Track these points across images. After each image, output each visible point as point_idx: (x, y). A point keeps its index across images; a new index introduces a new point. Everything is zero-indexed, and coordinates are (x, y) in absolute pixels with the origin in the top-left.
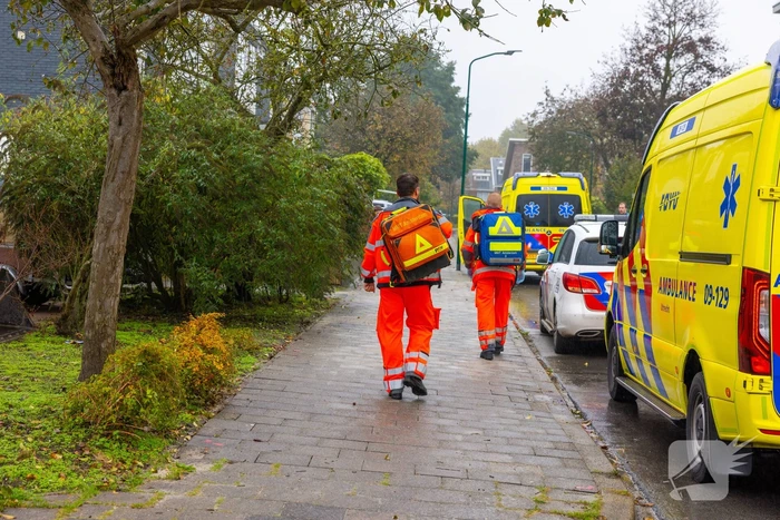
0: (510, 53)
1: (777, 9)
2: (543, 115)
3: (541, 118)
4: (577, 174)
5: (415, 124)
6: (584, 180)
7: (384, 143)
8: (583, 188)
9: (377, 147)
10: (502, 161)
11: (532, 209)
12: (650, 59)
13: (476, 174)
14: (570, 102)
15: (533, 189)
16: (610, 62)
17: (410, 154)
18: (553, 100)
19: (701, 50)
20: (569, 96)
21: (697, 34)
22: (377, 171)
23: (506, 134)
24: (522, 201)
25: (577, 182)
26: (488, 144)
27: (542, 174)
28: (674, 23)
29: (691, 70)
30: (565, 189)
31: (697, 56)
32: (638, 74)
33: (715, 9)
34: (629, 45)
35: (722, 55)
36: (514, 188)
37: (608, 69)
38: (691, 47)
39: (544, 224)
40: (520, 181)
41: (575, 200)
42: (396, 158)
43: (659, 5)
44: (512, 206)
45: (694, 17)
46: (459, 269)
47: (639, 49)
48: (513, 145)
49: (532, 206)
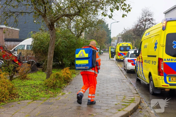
0: (118, 22)
1: (164, 13)
3: (123, 33)
4: (130, 42)
5: (102, 34)
6: (131, 43)
7: (96, 38)
10: (117, 40)
11: (122, 49)
12: (142, 22)
13: (112, 43)
15: (122, 45)
17: (101, 40)
18: (125, 30)
19: (151, 20)
20: (128, 29)
21: (150, 18)
23: (118, 36)
24: (120, 47)
25: (130, 44)
26: (114, 38)
27: (124, 42)
28: (146, 16)
29: (149, 24)
31: (150, 22)
32: (140, 25)
33: (153, 13)
34: (138, 20)
35: (155, 21)
36: (119, 45)
38: (149, 20)
39: (124, 51)
40: (120, 44)
41: (130, 47)
42: (99, 40)
43: (143, 13)
44: (119, 48)
45: (149, 15)
46: (110, 59)
47: (140, 21)
48: (119, 38)
49: (122, 48)
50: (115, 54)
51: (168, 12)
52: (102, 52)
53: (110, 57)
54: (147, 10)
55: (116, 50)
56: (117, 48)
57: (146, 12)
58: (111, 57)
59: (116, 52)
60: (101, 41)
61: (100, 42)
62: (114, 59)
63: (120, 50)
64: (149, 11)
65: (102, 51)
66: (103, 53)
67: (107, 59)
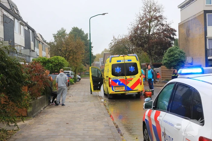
0: (104, 14)
1: (179, 7)
2: (114, 43)
3: (113, 44)
4: (134, 55)
5: (76, 47)
6: (137, 57)
7: (67, 53)
8: (137, 60)
9: (65, 55)
11: (118, 70)
12: (145, 23)
13: (96, 62)
14: (120, 40)
15: (118, 61)
16: (133, 25)
17: (75, 56)
18: (115, 39)
19: (159, 19)
20: (120, 38)
21: (158, 15)
22: (63, 61)
23: (103, 52)
24: (114, 66)
25: (135, 57)
27: (121, 56)
28: (151, 11)
29: (156, 26)
30: (131, 60)
31: (159, 21)
32: (141, 28)
33: (162, 7)
34: (138, 19)
35: (165, 20)
36: (110, 62)
37: (132, 26)
38: (156, 18)
40: (113, 58)
41: (135, 65)
42: (71, 57)
43: (146, 7)
44: (110, 69)
45: (155, 10)
46: (91, 93)
47: (141, 20)
48: (105, 54)
49: (118, 68)
50: (102, 83)
51: (187, 5)
52: (78, 78)
53: (92, 90)
54: (152, 2)
55: (103, 73)
56: (106, 69)
57: (150, 5)
58: (94, 89)
59: (105, 77)
60: (76, 59)
61: (74, 61)
62: (101, 93)
63: (114, 73)
64: (155, 3)
65: (78, 76)
66: (80, 79)
67: (86, 94)
